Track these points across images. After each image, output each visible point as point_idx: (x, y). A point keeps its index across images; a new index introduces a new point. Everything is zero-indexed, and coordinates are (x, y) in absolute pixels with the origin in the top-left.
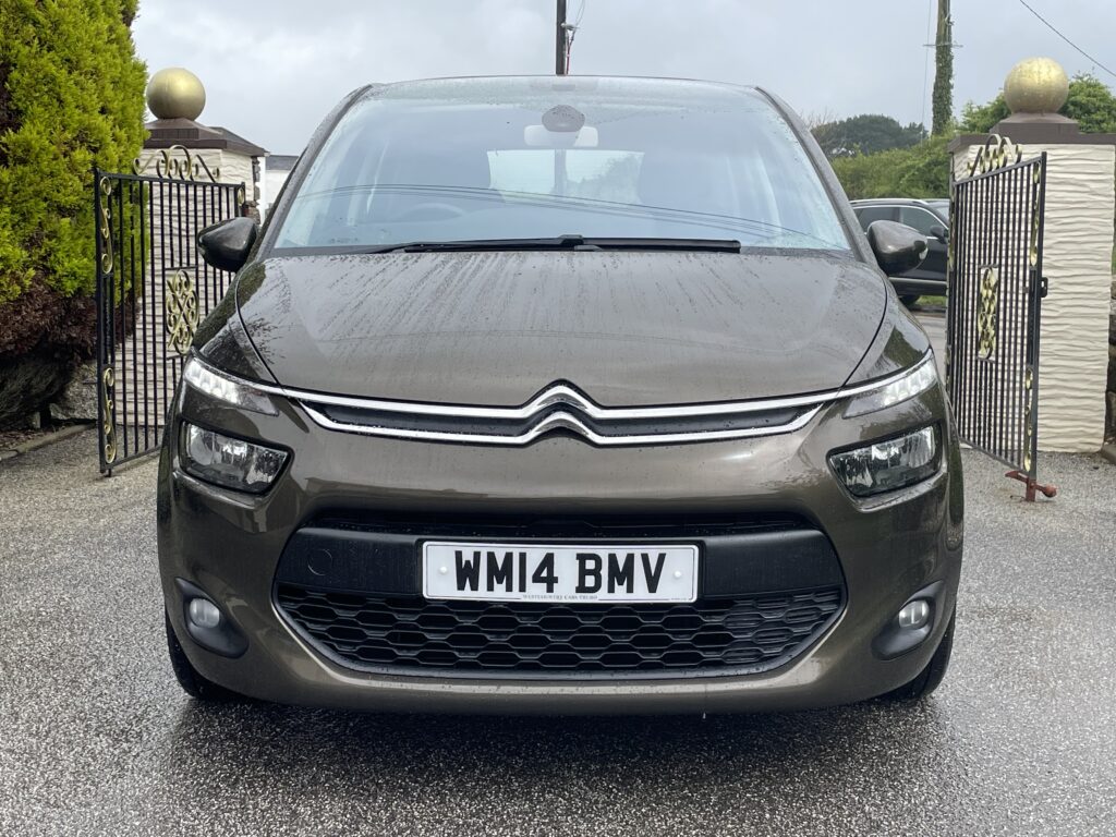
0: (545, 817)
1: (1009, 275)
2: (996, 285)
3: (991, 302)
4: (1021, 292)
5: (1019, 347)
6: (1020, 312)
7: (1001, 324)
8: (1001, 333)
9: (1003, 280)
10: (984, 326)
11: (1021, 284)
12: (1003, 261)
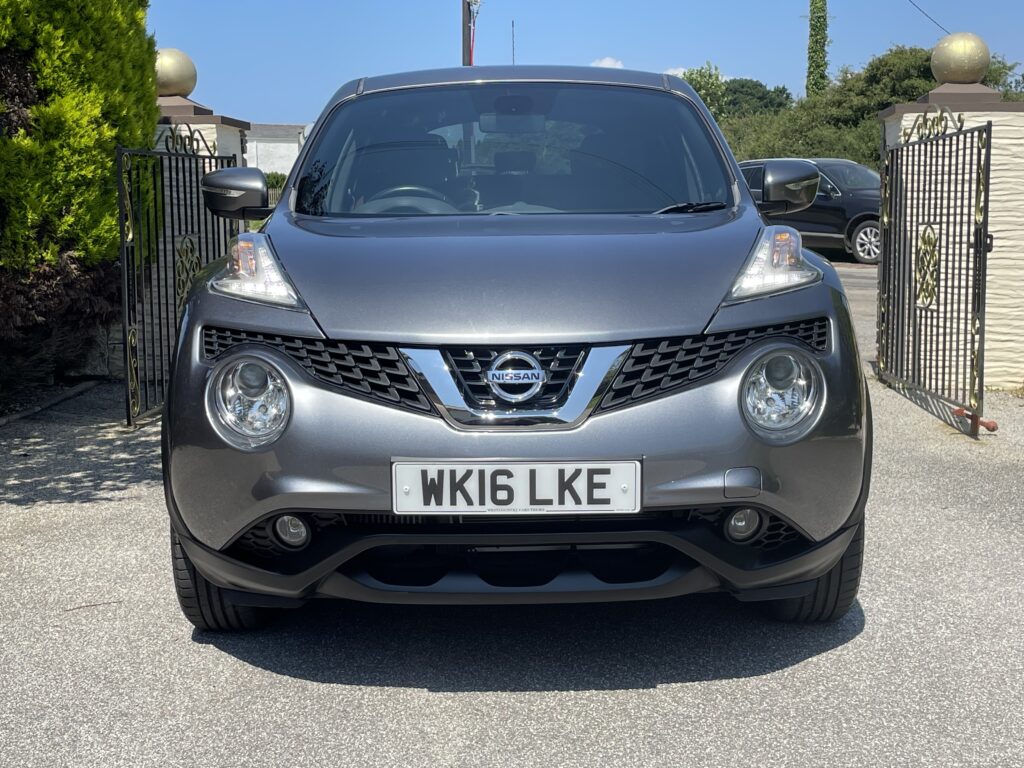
0: (649, 731)
1: (951, 233)
2: (936, 241)
3: (932, 256)
4: (964, 246)
5: (963, 298)
6: (964, 265)
7: (943, 276)
8: (942, 283)
9: (944, 237)
10: (924, 280)
11: (965, 239)
12: (945, 219)
